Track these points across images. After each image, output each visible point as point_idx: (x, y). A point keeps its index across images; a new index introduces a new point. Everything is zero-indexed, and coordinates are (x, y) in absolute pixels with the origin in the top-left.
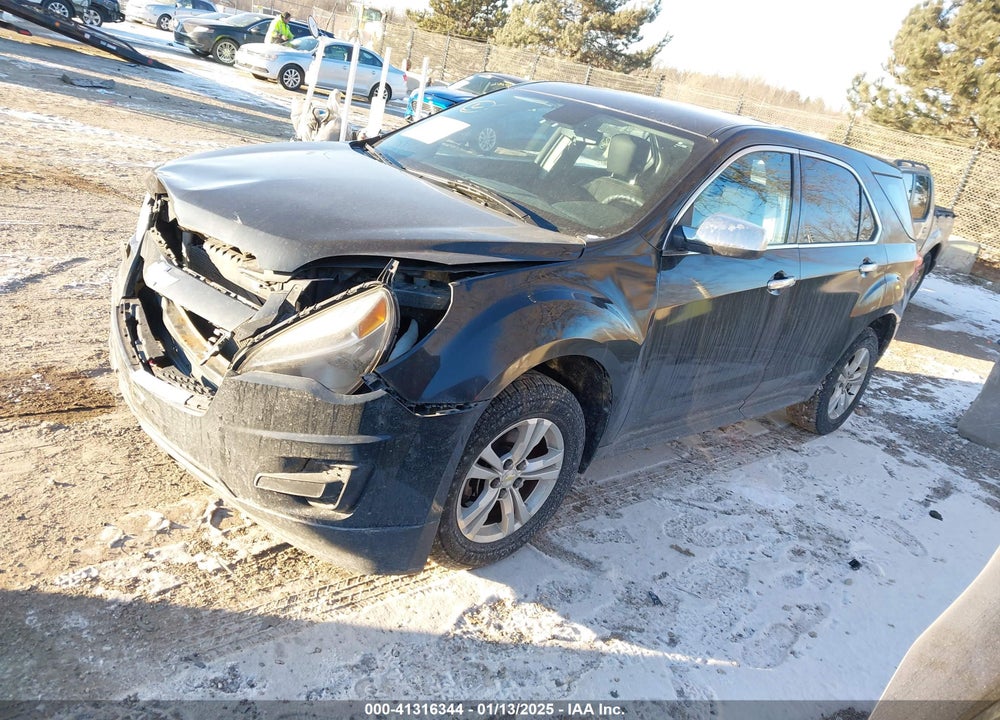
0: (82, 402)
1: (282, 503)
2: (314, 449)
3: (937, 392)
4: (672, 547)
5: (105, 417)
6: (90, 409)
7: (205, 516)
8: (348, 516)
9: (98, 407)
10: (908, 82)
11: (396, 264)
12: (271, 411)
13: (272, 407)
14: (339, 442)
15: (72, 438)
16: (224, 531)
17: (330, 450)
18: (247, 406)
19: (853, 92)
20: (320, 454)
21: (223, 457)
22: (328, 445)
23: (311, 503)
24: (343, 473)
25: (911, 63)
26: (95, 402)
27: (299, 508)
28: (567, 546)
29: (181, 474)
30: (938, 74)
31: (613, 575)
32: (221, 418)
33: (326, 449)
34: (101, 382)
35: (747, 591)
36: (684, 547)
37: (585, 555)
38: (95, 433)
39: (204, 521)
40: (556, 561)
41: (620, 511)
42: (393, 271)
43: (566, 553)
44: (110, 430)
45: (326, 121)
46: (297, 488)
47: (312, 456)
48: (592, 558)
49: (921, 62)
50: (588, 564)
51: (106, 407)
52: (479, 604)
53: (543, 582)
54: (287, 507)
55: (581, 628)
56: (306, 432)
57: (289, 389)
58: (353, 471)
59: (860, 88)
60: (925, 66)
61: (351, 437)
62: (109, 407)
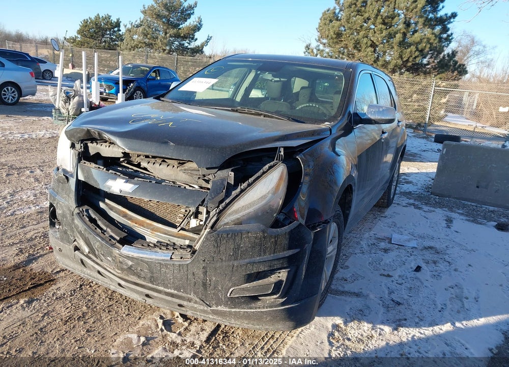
0: (33, 281)
1: (244, 303)
2: (267, 264)
3: (410, 179)
4: (381, 275)
5: (54, 287)
6: (41, 285)
7: (160, 328)
8: (284, 299)
9: (46, 282)
10: (330, 46)
11: (282, 150)
12: (239, 247)
13: (239, 246)
14: (281, 257)
15: (45, 305)
16: (178, 332)
17: (276, 263)
18: (222, 249)
19: (307, 53)
20: (270, 267)
21: (204, 285)
22: (275, 260)
23: (260, 298)
24: (283, 275)
25: (330, 37)
26: (41, 279)
27: (254, 303)
28: (341, 288)
29: (127, 307)
30: (342, 41)
31: (372, 296)
32: (204, 261)
33: (274, 263)
34: (35, 266)
35: (425, 286)
36: (386, 273)
37: (352, 291)
38: (57, 298)
39: (162, 330)
40: (343, 297)
41: (346, 264)
42: (282, 153)
43: (343, 292)
44: (64, 294)
45: (74, 97)
46: (257, 291)
47: (266, 269)
48: (356, 291)
49: (335, 36)
50: (357, 295)
51: (51, 281)
52: (331, 330)
53: (348, 310)
54: (247, 304)
55: (382, 327)
56: (260, 256)
57: (248, 233)
58: (289, 272)
59: (310, 51)
60: (336, 38)
61: (285, 252)
62: (52, 280)
